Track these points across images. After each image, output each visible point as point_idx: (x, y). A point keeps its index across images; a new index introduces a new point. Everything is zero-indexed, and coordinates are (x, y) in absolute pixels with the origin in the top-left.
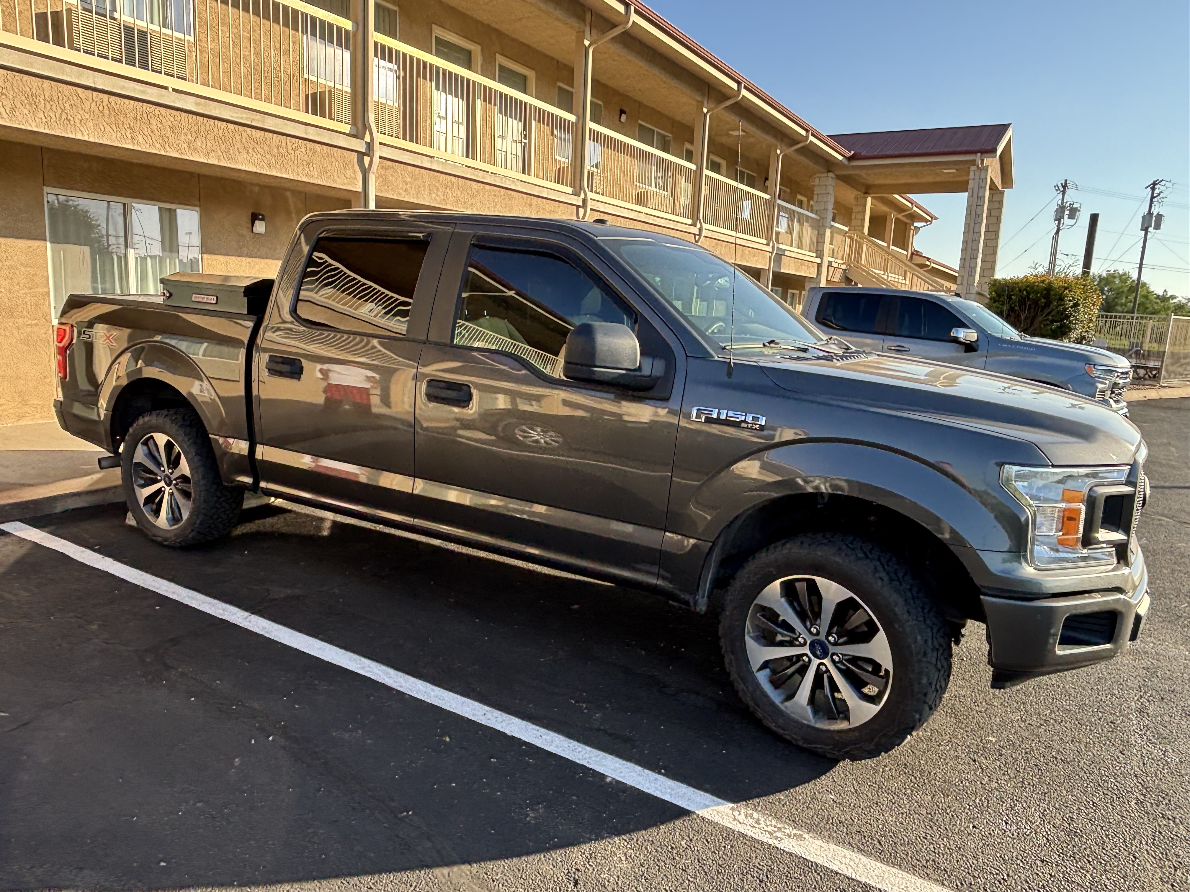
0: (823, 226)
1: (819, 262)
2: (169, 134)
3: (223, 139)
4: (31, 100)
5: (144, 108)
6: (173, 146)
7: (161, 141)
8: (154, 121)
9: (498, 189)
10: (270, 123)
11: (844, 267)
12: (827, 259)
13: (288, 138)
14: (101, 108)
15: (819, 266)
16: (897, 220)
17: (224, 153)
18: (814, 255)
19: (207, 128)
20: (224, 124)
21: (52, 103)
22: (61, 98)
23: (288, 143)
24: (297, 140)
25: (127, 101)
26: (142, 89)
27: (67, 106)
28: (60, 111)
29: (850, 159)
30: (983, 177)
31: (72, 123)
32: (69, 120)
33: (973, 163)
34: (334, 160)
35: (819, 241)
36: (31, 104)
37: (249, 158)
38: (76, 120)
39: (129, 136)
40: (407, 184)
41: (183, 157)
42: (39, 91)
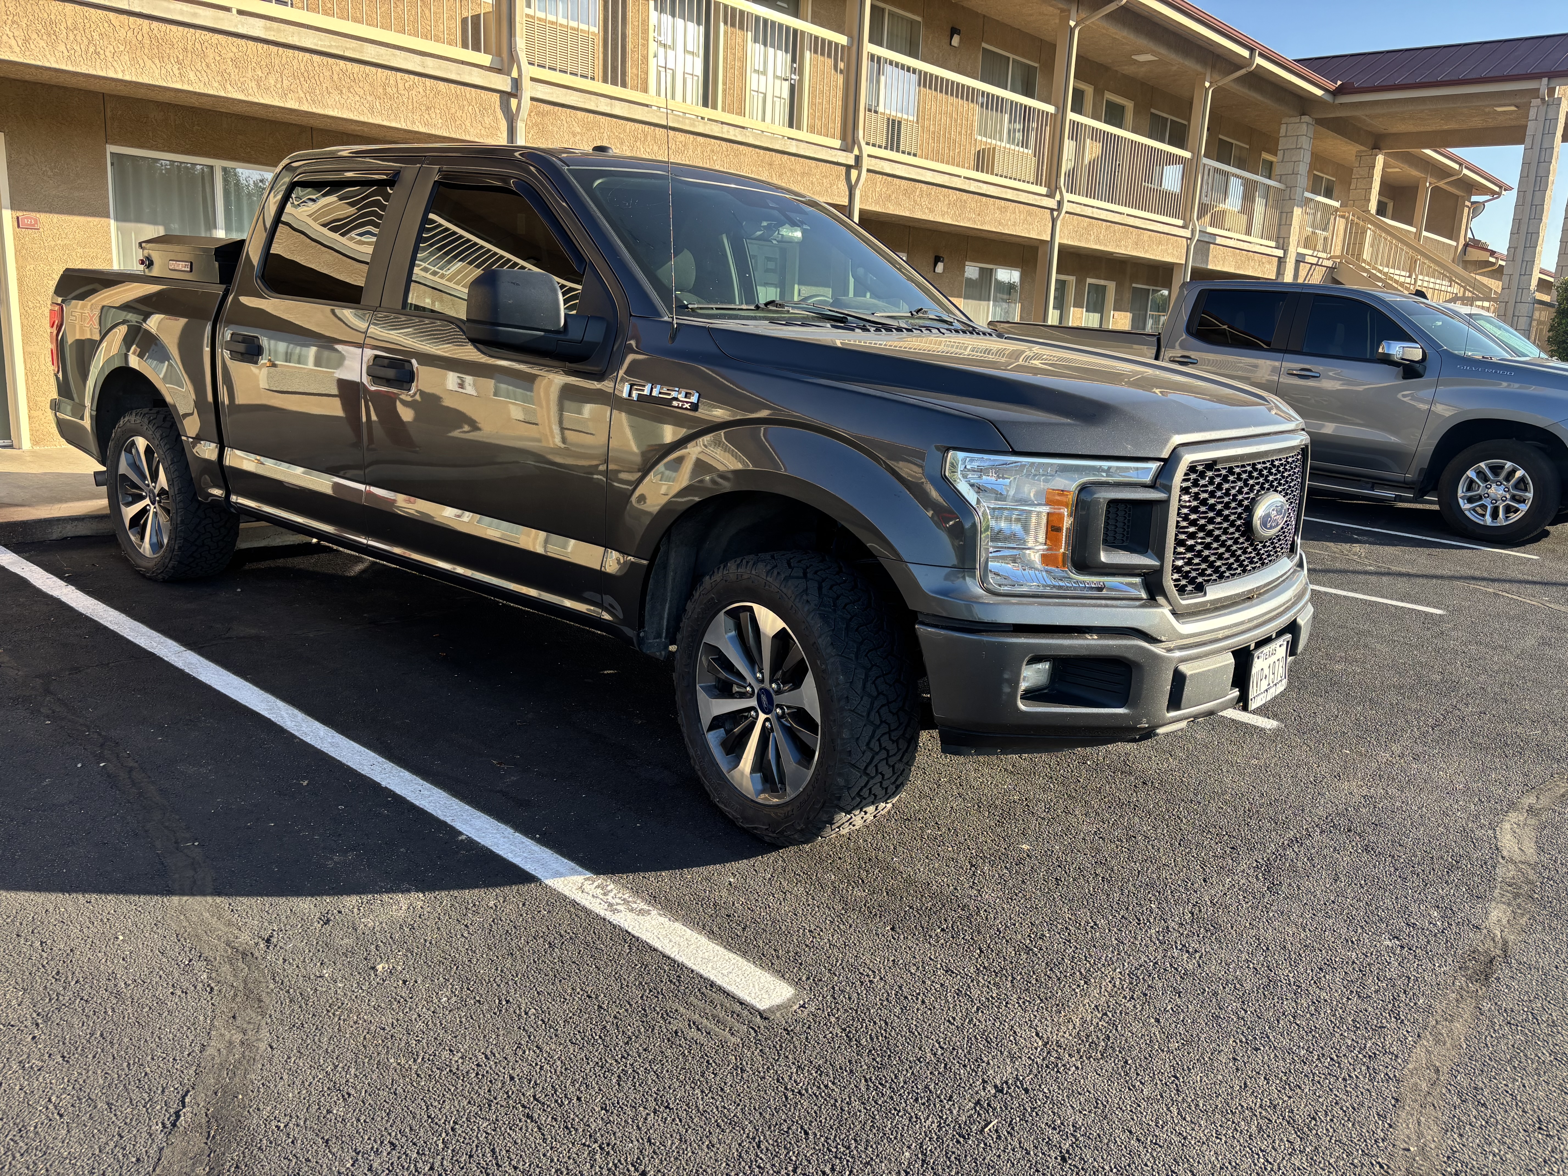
0: (1290, 199)
1: (1282, 256)
2: (231, 69)
3: (306, 74)
4: (49, 29)
5: (197, 35)
6: (237, 84)
7: (220, 78)
8: (210, 53)
9: (718, 142)
10: (370, 53)
11: (1329, 263)
12: (1294, 249)
13: (399, 74)
14: (140, 37)
15: (1281, 261)
16: (1436, 190)
17: (308, 95)
18: (1273, 244)
19: (284, 62)
20: (307, 55)
21: (75, 32)
22: (88, 25)
23: (399, 81)
24: (412, 77)
25: (174, 28)
26: (192, 11)
27: (96, 36)
28: (86, 42)
29: (1335, 93)
30: (1551, 115)
31: (102, 57)
32: (98, 54)
33: (1535, 93)
34: (465, 103)
35: (1283, 222)
36: (49, 35)
37: (343, 101)
38: (107, 54)
39: (177, 72)
40: (574, 135)
41: (250, 99)
42: (59, 17)
